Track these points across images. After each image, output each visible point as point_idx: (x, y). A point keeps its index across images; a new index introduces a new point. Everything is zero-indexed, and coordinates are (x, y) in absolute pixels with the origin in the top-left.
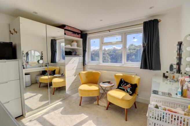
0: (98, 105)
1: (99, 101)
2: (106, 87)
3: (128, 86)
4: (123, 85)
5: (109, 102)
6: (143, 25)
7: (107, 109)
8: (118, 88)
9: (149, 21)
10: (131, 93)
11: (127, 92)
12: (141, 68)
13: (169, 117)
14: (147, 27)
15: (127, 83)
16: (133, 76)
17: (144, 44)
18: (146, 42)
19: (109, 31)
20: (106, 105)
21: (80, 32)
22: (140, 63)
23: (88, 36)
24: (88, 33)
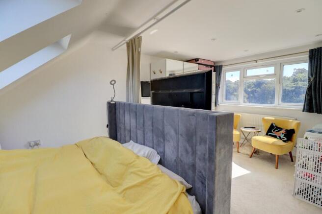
0: (238, 152)
1: (240, 148)
2: (250, 133)
3: (281, 132)
4: (274, 131)
5: (253, 149)
6: (308, 53)
7: (251, 157)
8: (267, 134)
9: (318, 48)
10: (286, 139)
11: (280, 138)
12: (303, 111)
13: (317, 146)
14: (315, 56)
15: (280, 129)
16: (291, 121)
17: (309, 78)
18: (312, 76)
19: (256, 61)
20: (250, 153)
21: (213, 64)
22: (303, 104)
23: (223, 69)
24: (223, 65)
